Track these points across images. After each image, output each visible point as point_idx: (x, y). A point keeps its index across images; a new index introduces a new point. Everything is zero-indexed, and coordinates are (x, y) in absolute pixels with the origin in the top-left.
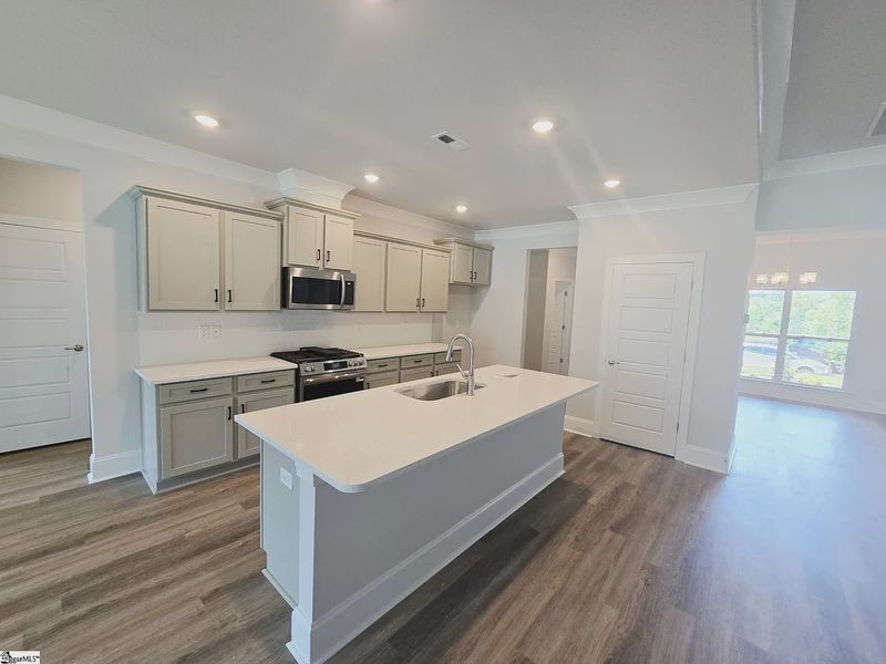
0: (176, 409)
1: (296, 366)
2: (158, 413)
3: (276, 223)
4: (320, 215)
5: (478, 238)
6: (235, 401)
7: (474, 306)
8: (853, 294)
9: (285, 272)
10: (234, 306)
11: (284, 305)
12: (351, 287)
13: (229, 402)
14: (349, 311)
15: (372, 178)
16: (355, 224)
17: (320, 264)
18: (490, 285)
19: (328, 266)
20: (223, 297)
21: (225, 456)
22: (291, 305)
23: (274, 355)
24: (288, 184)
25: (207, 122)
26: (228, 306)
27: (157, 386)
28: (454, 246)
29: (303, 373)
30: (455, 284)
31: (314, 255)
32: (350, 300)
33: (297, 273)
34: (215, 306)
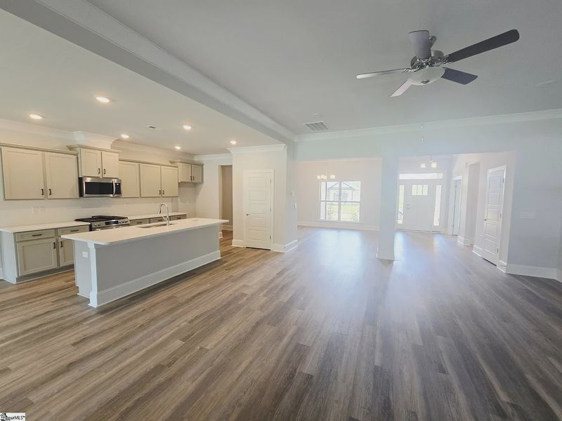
0: (24, 244)
1: (90, 223)
2: (16, 246)
3: (74, 157)
4: (99, 152)
5: (196, 159)
6: (57, 240)
7: (196, 193)
8: (360, 182)
9: (80, 180)
10: (53, 196)
11: (81, 195)
12: (118, 186)
13: (54, 240)
14: (119, 197)
15: (125, 136)
16: (119, 156)
17: (100, 176)
18: (203, 182)
19: (105, 176)
20: (46, 193)
21: (54, 265)
22: (85, 195)
23: (77, 220)
24: (79, 138)
25: (35, 117)
26: (49, 197)
27: (14, 233)
28: (180, 165)
29: (93, 227)
30: (182, 182)
31: (97, 171)
32: (119, 191)
33: (89, 180)
34: (42, 197)
